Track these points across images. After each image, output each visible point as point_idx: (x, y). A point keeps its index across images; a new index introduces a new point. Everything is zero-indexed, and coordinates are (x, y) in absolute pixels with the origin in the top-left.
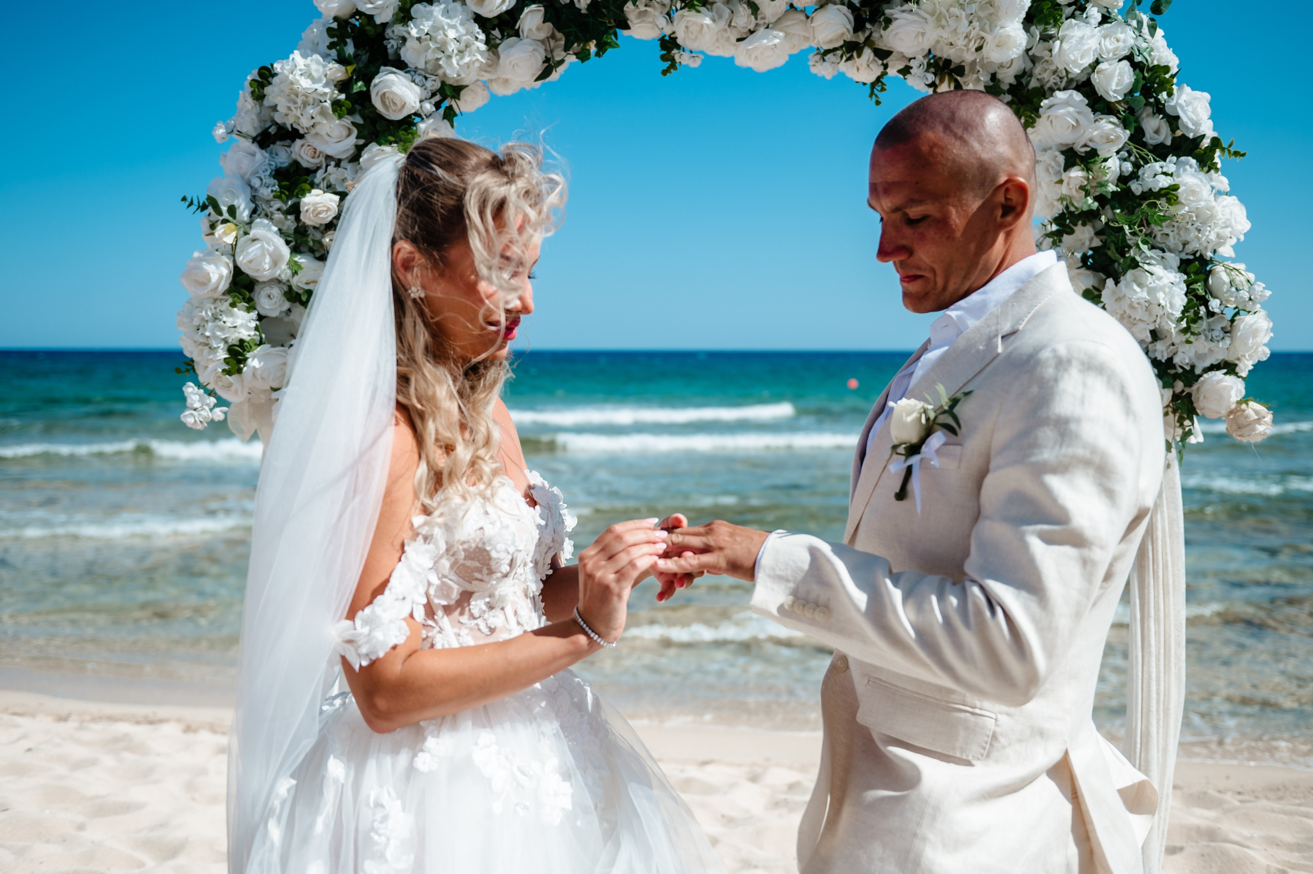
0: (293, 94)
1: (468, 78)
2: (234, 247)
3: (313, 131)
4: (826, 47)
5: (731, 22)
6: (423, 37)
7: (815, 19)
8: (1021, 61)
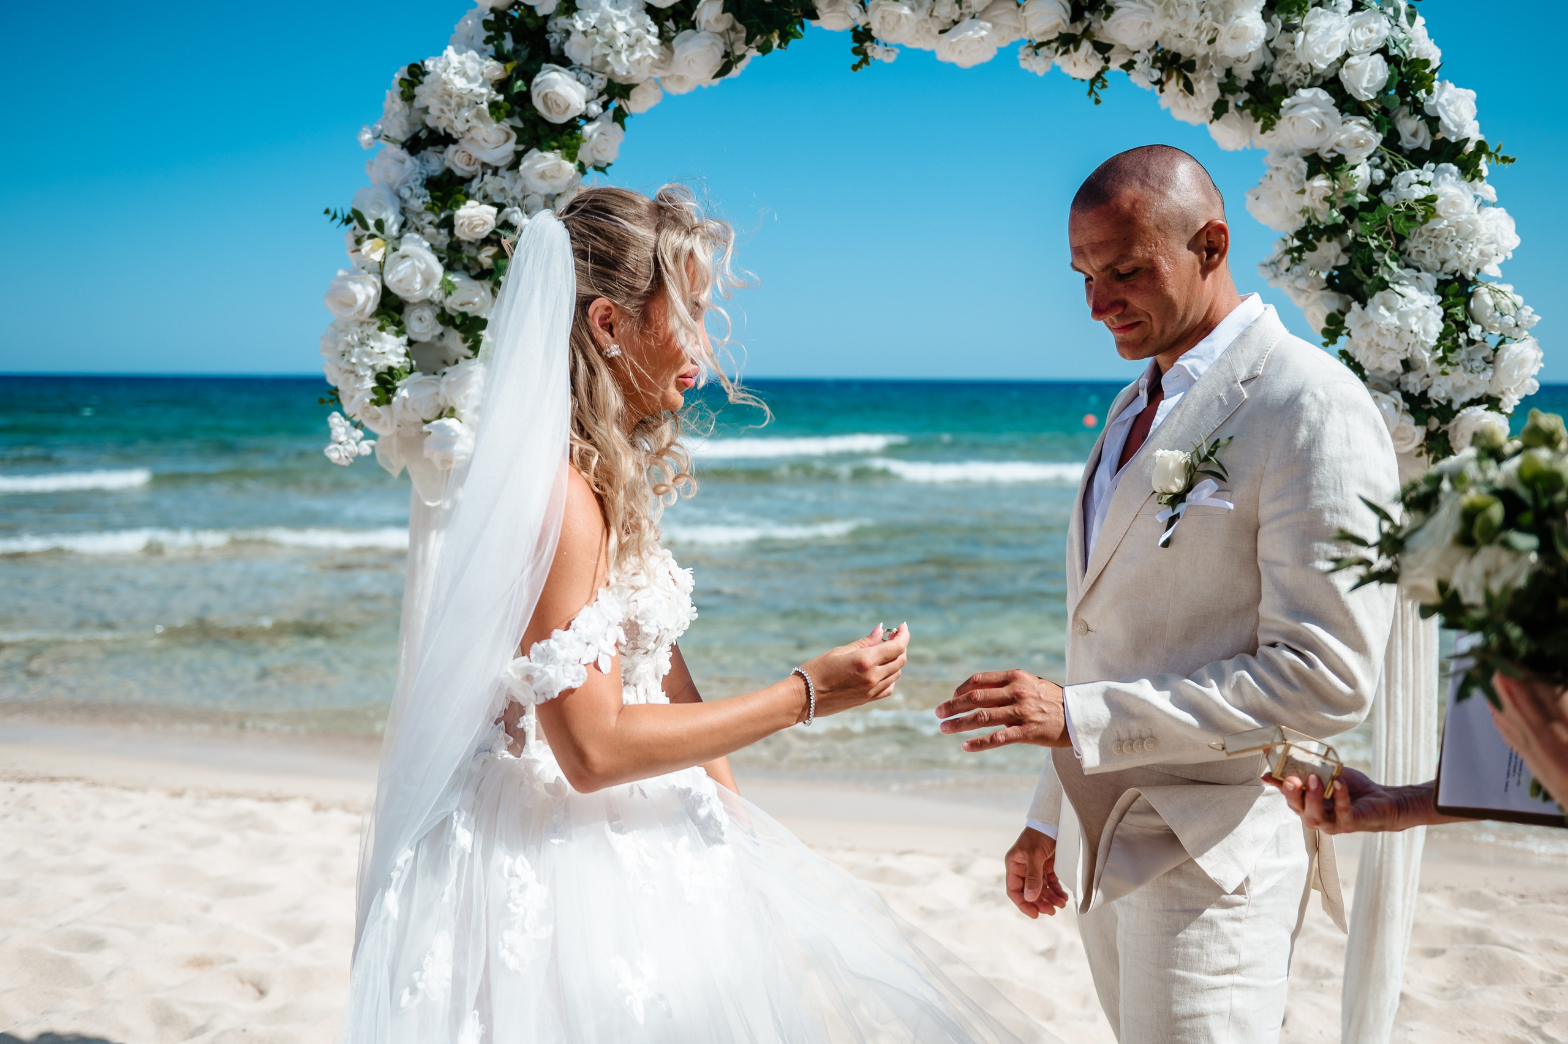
0: (447, 95)
1: (637, 76)
2: (382, 265)
3: (468, 136)
4: (1039, 40)
5: (932, 11)
6: (590, 30)
7: (1027, 8)
8: (1261, 55)
